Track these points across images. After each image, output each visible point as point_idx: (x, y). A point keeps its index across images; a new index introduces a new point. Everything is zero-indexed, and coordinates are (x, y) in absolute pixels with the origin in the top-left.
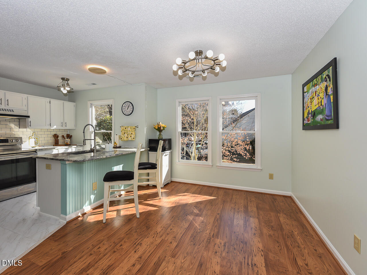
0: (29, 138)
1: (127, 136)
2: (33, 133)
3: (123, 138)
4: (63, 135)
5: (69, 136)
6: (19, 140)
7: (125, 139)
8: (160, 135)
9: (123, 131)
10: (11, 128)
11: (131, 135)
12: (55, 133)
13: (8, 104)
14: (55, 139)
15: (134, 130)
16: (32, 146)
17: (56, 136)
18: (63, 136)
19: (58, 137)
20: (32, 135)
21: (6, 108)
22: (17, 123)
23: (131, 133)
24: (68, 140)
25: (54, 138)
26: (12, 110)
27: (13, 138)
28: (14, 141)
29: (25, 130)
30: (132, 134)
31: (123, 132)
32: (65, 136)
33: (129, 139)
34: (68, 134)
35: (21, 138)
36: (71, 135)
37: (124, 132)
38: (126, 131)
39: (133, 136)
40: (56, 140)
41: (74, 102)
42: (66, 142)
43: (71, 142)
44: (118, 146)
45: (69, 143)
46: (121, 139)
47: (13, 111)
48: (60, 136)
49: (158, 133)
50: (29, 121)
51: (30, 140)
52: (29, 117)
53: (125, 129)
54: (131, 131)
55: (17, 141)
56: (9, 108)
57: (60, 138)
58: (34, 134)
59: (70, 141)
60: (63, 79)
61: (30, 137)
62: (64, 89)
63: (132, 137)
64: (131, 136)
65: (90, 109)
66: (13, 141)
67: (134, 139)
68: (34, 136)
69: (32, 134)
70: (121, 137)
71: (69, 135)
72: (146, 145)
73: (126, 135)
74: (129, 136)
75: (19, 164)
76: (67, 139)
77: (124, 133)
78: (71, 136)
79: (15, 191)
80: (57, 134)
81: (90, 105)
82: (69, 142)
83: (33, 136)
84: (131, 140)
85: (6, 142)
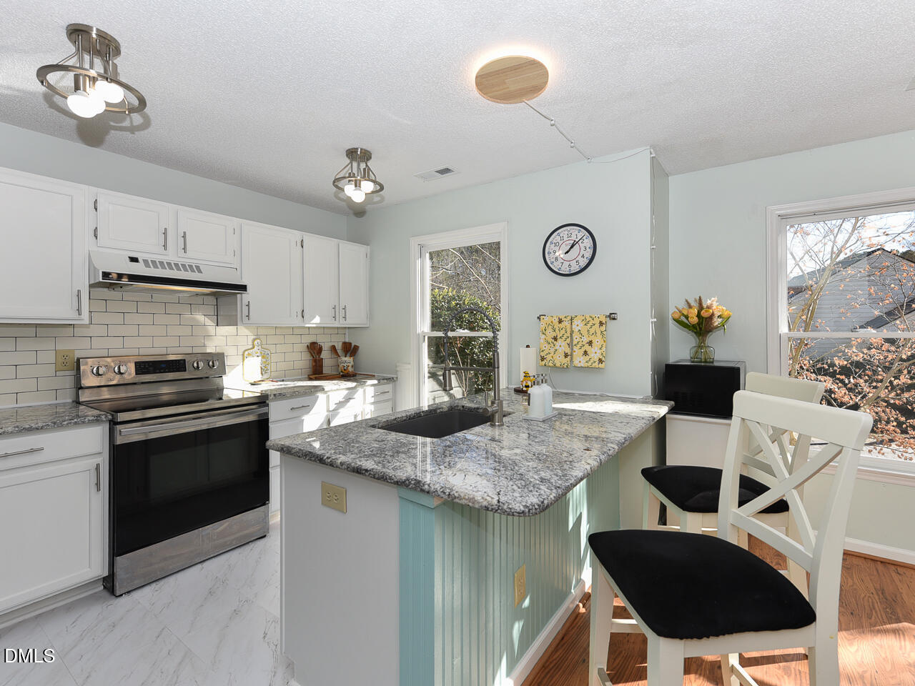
0: (243, 355)
1: (568, 351)
2: (254, 340)
3: (549, 357)
4: (333, 344)
5: (350, 349)
6: (217, 364)
9: (550, 330)
10: (194, 325)
11: (587, 347)
12: (312, 339)
13: (184, 249)
14: (312, 358)
15: (603, 328)
16: (252, 382)
17: (314, 349)
18: (333, 348)
19: (320, 350)
20: (251, 346)
21: (180, 261)
22: (211, 310)
23: (586, 339)
24: (347, 361)
25: (309, 354)
26: (198, 268)
27: (200, 357)
28: (201, 364)
29: (231, 329)
30: (590, 343)
31: (550, 334)
32: (339, 347)
33: (576, 363)
34: (347, 341)
36: (355, 346)
37: (554, 334)
38: (563, 332)
39: (595, 353)
40: (315, 361)
42: (341, 366)
46: (543, 359)
47: (200, 271)
48: (326, 347)
50: (245, 302)
51: (246, 360)
52: (243, 288)
53: (557, 325)
54: (584, 332)
55: (211, 363)
56: (187, 262)
57: (325, 355)
58: (256, 342)
59: (352, 363)
60: (351, 153)
61: (246, 353)
62: (356, 186)
63: (591, 355)
64: (586, 353)
65: (419, 262)
66: (198, 367)
68: (256, 348)
69: (250, 343)
70: (543, 354)
71: (350, 344)
73: (562, 346)
74: (578, 352)
76: (344, 359)
77: (555, 339)
78: (356, 348)
79: (203, 541)
80: (317, 343)
81: (417, 249)
82: (350, 365)
83: (253, 348)
84: (586, 365)
85: (178, 370)
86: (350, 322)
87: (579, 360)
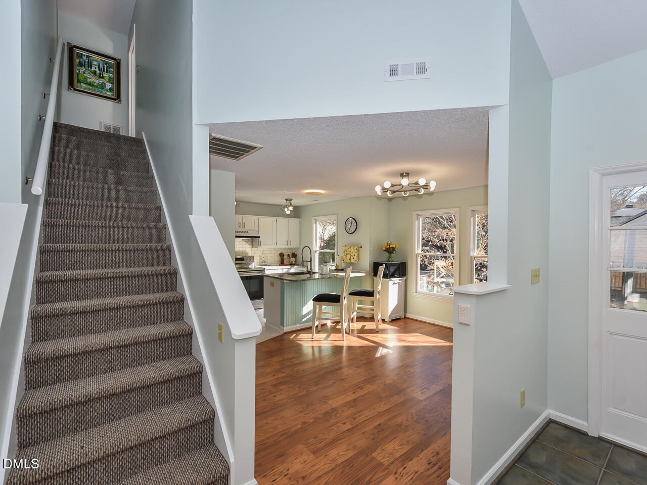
5: (294, 255)
7: (348, 261)
8: (390, 257)
12: (281, 252)
17: (282, 255)
18: (288, 255)
19: (284, 255)
22: (250, 243)
24: (293, 260)
32: (291, 255)
35: (253, 256)
41: (299, 218)
43: (296, 261)
44: (340, 268)
45: (294, 262)
49: (387, 254)
52: (259, 237)
57: (285, 257)
65: (314, 225)
67: (357, 262)
72: (371, 269)
73: (348, 256)
74: (352, 258)
75: (251, 281)
76: (292, 259)
77: (347, 254)
86: (293, 246)
87: (352, 261)
